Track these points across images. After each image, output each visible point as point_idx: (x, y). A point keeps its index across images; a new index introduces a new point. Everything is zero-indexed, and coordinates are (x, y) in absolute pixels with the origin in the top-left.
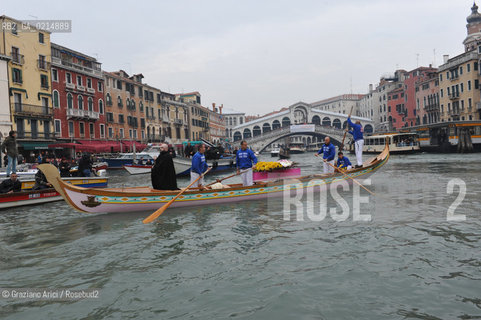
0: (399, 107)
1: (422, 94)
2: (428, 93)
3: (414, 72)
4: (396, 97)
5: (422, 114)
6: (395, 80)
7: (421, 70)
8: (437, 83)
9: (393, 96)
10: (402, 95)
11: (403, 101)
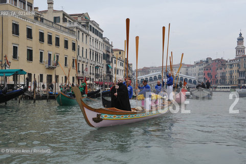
0: (208, 74)
1: (219, 71)
2: (222, 71)
3: (215, 60)
4: (207, 69)
5: (219, 79)
6: (207, 62)
7: (218, 60)
8: (225, 68)
9: (206, 69)
10: (210, 69)
11: (211, 71)
